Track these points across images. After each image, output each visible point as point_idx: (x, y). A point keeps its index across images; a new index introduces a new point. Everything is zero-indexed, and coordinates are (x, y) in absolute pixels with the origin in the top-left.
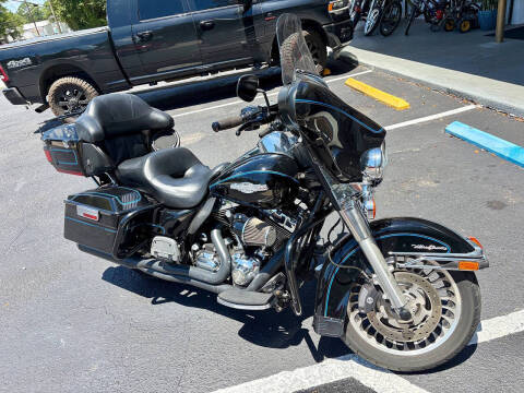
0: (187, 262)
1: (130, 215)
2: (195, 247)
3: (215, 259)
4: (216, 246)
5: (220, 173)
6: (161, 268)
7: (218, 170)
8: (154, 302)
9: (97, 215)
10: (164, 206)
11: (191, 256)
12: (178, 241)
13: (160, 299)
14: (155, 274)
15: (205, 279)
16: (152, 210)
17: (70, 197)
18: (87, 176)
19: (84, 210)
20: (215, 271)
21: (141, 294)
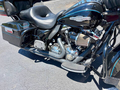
0: (48, 50)
1: (25, 31)
2: (51, 44)
3: (59, 49)
4: (59, 44)
5: (62, 14)
6: (38, 52)
7: (61, 12)
8: (36, 62)
9: (12, 31)
10: (38, 28)
11: (49, 47)
12: (44, 42)
13: (38, 61)
14: (36, 53)
15: (55, 57)
16: (34, 29)
17: (3, 24)
18: (9, 16)
19: (7, 29)
20: (59, 54)
21: (31, 59)
